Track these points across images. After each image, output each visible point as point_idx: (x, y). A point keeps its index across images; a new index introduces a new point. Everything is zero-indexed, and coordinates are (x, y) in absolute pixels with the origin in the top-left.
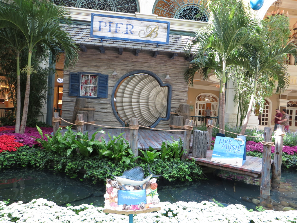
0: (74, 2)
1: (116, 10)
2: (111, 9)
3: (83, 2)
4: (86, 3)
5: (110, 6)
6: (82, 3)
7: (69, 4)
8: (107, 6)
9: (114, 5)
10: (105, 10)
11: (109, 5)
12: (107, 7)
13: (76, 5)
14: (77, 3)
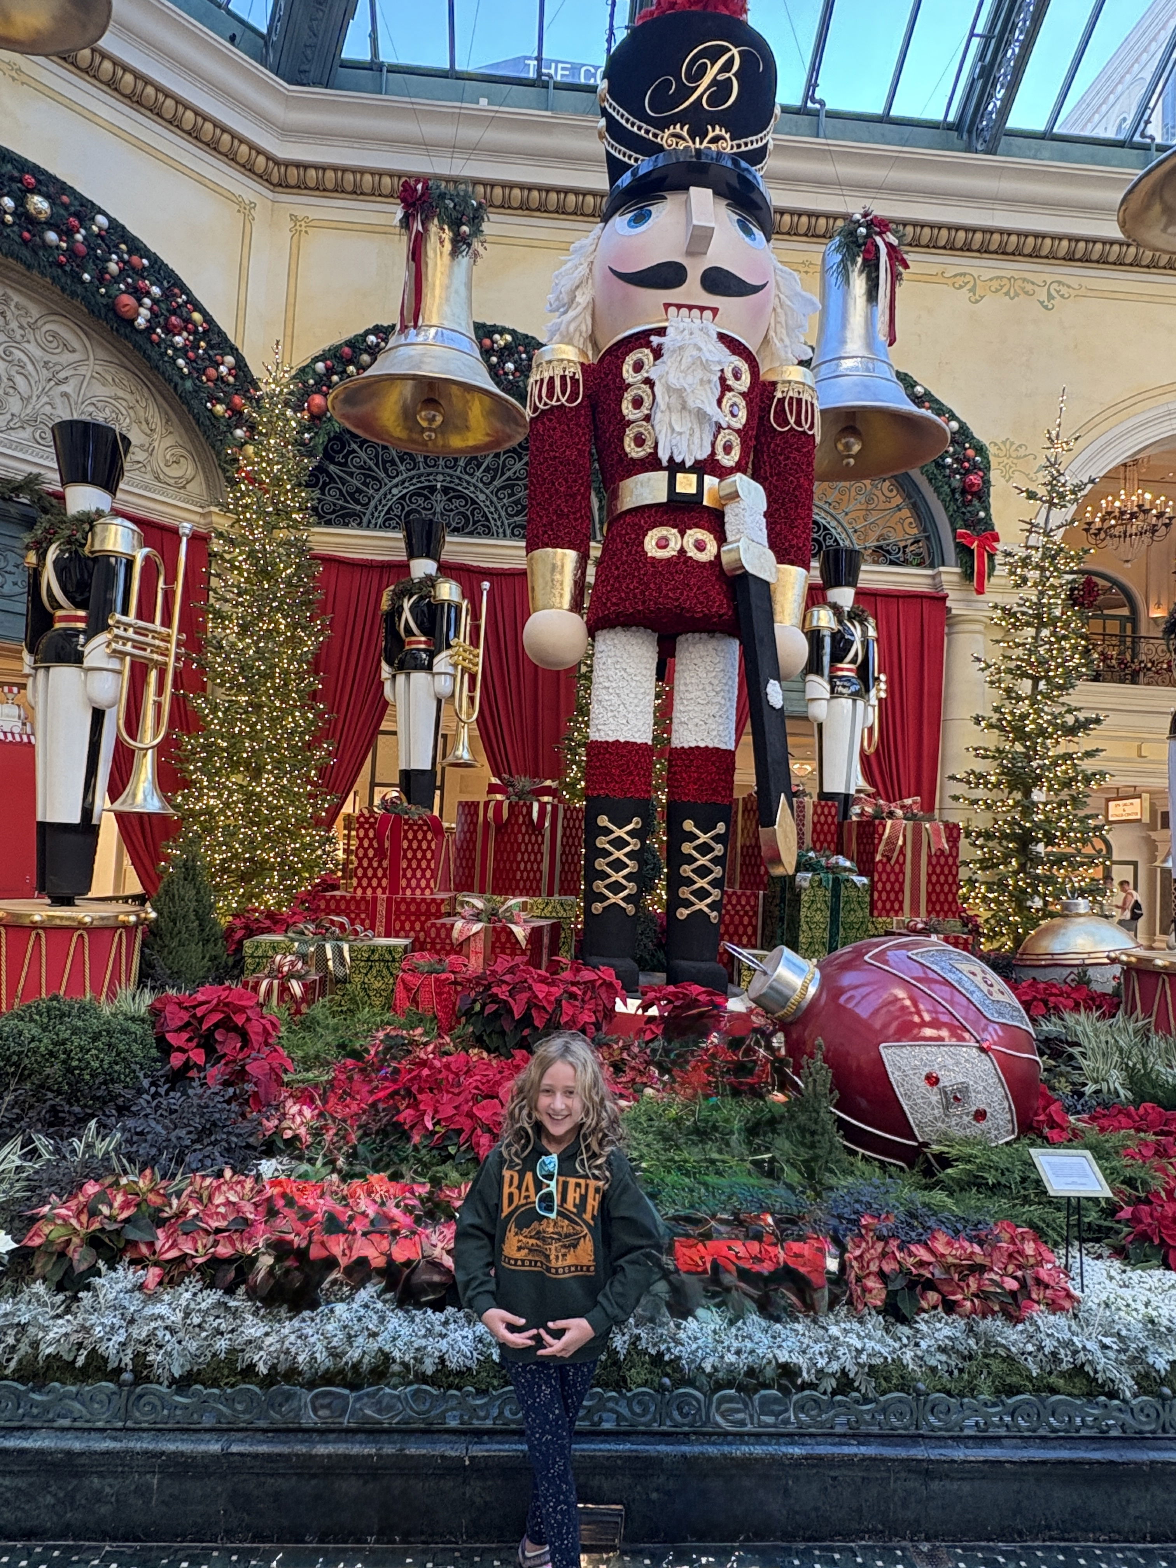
0: (358, 507)
1: (508, 532)
2: (489, 529)
3: (390, 508)
5: (487, 520)
6: (387, 513)
7: (343, 516)
8: (478, 517)
9: (503, 513)
11: (485, 515)
12: (474, 523)
13: (365, 520)
14: (368, 512)
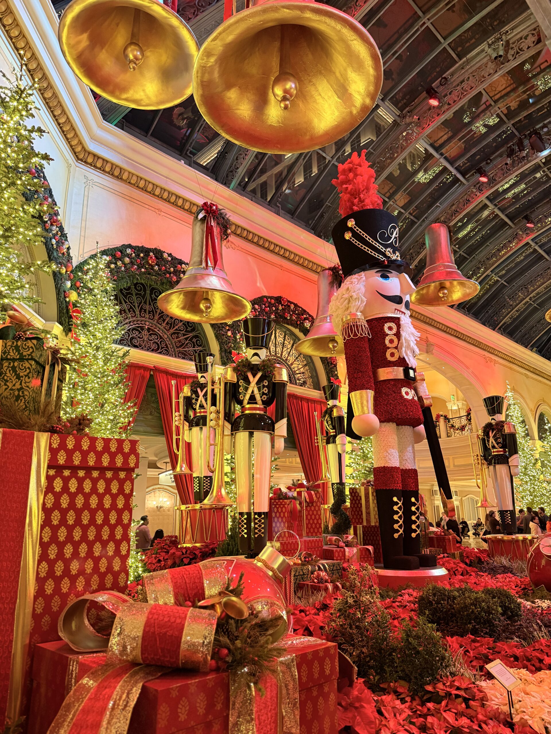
1: (177, 355)
2: (168, 352)
4: (129, 336)
5: (167, 347)
8: (163, 346)
9: (174, 346)
10: (160, 353)
11: (166, 345)
